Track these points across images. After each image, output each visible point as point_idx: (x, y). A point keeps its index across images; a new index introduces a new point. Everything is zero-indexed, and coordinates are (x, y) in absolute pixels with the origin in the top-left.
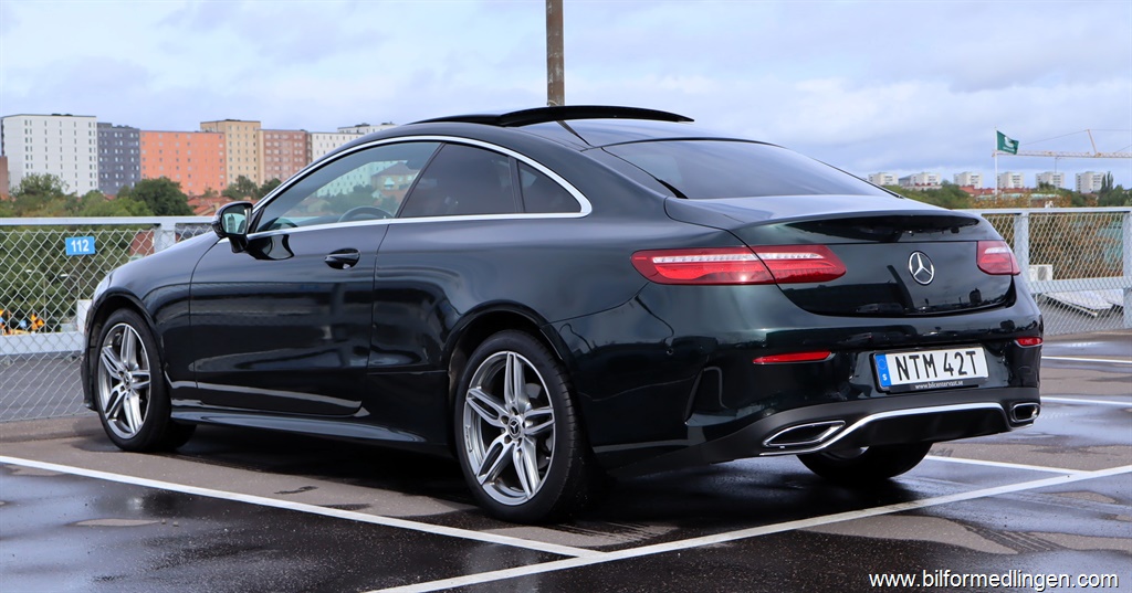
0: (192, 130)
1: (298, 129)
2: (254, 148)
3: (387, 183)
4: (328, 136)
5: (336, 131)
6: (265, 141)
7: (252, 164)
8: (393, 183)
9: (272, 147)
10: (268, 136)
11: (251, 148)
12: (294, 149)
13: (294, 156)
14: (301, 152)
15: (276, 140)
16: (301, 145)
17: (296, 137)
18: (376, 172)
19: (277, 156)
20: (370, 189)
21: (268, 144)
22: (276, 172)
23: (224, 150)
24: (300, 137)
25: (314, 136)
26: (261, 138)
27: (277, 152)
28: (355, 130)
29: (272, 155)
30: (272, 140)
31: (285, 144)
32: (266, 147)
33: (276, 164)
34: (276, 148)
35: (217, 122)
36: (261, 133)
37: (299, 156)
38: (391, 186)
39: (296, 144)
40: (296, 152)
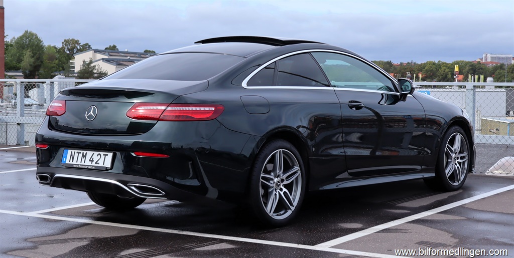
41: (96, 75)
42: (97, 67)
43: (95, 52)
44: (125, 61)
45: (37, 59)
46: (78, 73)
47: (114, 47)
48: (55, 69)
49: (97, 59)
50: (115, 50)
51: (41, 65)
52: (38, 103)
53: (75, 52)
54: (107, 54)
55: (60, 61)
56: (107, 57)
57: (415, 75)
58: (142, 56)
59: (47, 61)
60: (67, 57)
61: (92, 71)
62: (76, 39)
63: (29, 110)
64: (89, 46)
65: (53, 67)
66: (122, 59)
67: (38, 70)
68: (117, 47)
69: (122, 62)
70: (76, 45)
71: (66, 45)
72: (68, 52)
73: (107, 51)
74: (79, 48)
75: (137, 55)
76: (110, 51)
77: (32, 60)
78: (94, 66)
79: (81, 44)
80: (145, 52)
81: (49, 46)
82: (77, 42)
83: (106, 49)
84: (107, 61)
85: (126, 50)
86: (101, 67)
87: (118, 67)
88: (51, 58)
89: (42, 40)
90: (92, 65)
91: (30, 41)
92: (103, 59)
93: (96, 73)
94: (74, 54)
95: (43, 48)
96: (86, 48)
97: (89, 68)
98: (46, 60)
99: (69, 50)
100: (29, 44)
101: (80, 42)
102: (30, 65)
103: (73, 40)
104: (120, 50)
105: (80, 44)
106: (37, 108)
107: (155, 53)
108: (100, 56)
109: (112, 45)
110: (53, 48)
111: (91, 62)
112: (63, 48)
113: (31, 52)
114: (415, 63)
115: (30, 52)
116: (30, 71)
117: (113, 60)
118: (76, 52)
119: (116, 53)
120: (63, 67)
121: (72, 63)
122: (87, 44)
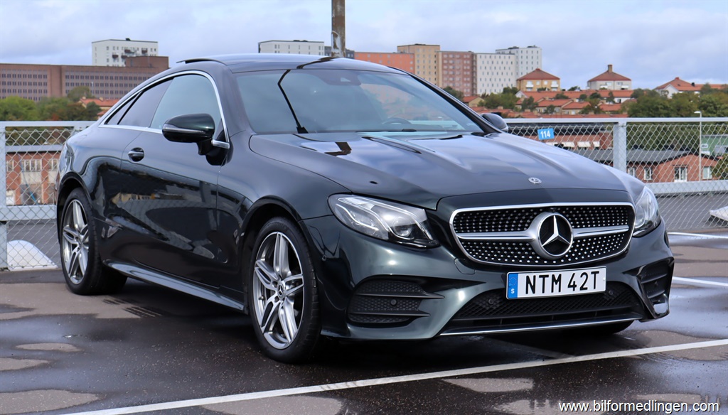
0: (392, 52)
1: (467, 51)
2: (435, 65)
3: (528, 86)
4: (488, 56)
5: (494, 52)
6: (443, 59)
7: (433, 77)
8: (532, 86)
9: (448, 64)
10: (445, 56)
11: (433, 64)
12: (464, 65)
13: (464, 70)
14: (469, 68)
15: (451, 59)
16: (468, 62)
17: (465, 57)
18: (520, 76)
19: (451, 70)
20: (515, 91)
21: (445, 62)
22: (451, 82)
23: (414, 66)
24: (468, 57)
25: (478, 56)
26: (440, 57)
27: (451, 67)
28: (508, 51)
29: (447, 70)
30: (448, 59)
31: (457, 62)
32: (443, 64)
33: (451, 76)
34: (451, 64)
35: (409, 46)
36: (440, 54)
37: (467, 70)
38: (531, 88)
39: (465, 62)
40: (465, 68)
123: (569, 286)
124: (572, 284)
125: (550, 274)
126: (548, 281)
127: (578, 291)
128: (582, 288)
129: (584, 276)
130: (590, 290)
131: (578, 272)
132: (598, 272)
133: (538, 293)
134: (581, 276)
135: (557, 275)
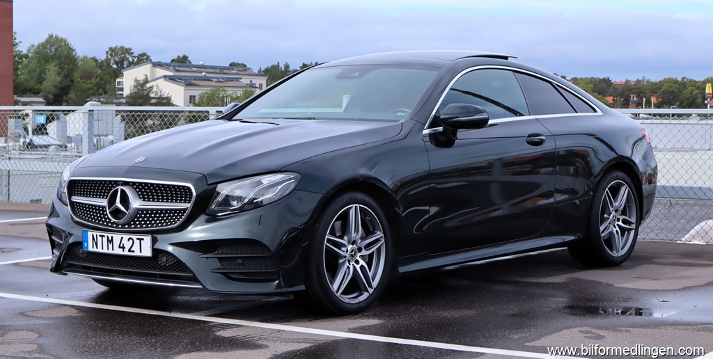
41: (153, 101)
42: (155, 89)
43: (154, 66)
44: (199, 80)
45: (65, 77)
46: (127, 97)
47: (185, 58)
48: (92, 91)
49: (158, 76)
50: (185, 63)
51: (70, 86)
52: (59, 143)
53: (125, 66)
54: (172, 68)
55: (102, 79)
56: (171, 74)
57: (644, 99)
58: (225, 71)
59: (79, 79)
60: (112, 74)
61: (147, 95)
62: (127, 47)
63: (43, 153)
64: (148, 58)
65: (90, 89)
66: (194, 77)
67: (66, 94)
68: (189, 59)
69: (193, 81)
70: (127, 56)
71: (111, 55)
72: (115, 66)
73: (174, 64)
74: (131, 60)
75: (218, 71)
76: (177, 64)
77: (59, 79)
78: (150, 87)
79: (134, 55)
80: (231, 65)
81: (85, 57)
82: (128, 51)
83: (173, 61)
84: (171, 79)
85: (201, 63)
86: (160, 88)
87: (187, 88)
88: (88, 76)
89: (74, 48)
90: (148, 85)
91: (57, 49)
92: (165, 77)
93: (153, 98)
94: (124, 68)
95: (76, 60)
96: (143, 60)
97: (143, 90)
98: (77, 78)
99: (116, 63)
100: (55, 54)
101: (132, 51)
102: (55, 86)
103: (122, 48)
104: (193, 63)
105: (133, 53)
106: (57, 150)
107: (245, 66)
108: (160, 72)
109: (181, 56)
110: (92, 61)
111: (146, 81)
112: (107, 60)
113: (57, 67)
114: (648, 81)
115: (55, 66)
116: (55, 96)
117: (181, 78)
118: (128, 66)
119: (187, 67)
120: (104, 90)
121: (119, 83)
122: (144, 54)
123: (120, 247)
124: (121, 246)
125: (106, 235)
126: (105, 239)
127: (126, 253)
128: (130, 250)
129: (131, 241)
130: (137, 253)
131: (126, 237)
132: (143, 239)
133: (100, 250)
134: (129, 240)
135: (110, 236)
